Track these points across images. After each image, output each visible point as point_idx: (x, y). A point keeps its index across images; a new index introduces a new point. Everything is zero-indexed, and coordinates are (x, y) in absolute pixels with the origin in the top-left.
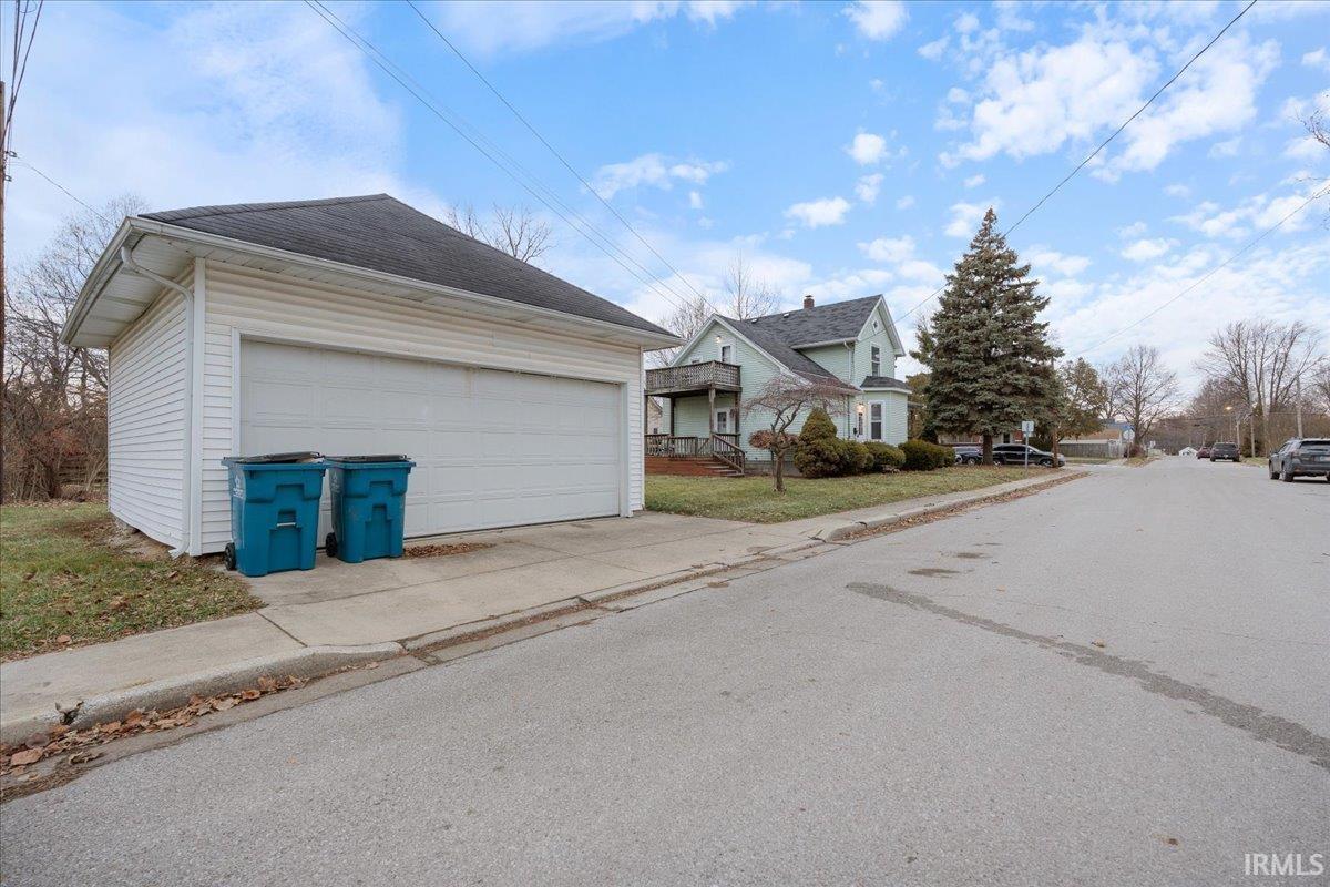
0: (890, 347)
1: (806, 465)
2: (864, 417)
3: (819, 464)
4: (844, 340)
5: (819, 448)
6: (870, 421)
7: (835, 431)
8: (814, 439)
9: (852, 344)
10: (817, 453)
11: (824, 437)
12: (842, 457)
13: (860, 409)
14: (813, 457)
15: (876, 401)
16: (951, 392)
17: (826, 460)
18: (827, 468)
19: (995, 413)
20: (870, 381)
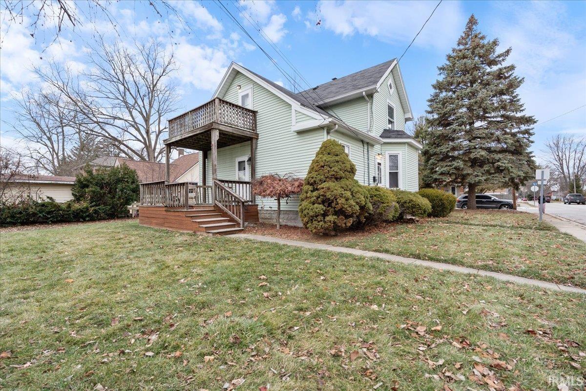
0: (402, 111)
1: (312, 219)
2: (382, 167)
3: (331, 218)
4: (363, 91)
5: (329, 195)
6: (388, 171)
7: (352, 171)
8: (322, 181)
9: (370, 96)
10: (327, 202)
11: (337, 179)
12: (362, 208)
13: (379, 159)
14: (319, 208)
15: (394, 152)
16: (448, 151)
17: (340, 212)
18: (342, 222)
19: (486, 167)
20: (387, 133)
